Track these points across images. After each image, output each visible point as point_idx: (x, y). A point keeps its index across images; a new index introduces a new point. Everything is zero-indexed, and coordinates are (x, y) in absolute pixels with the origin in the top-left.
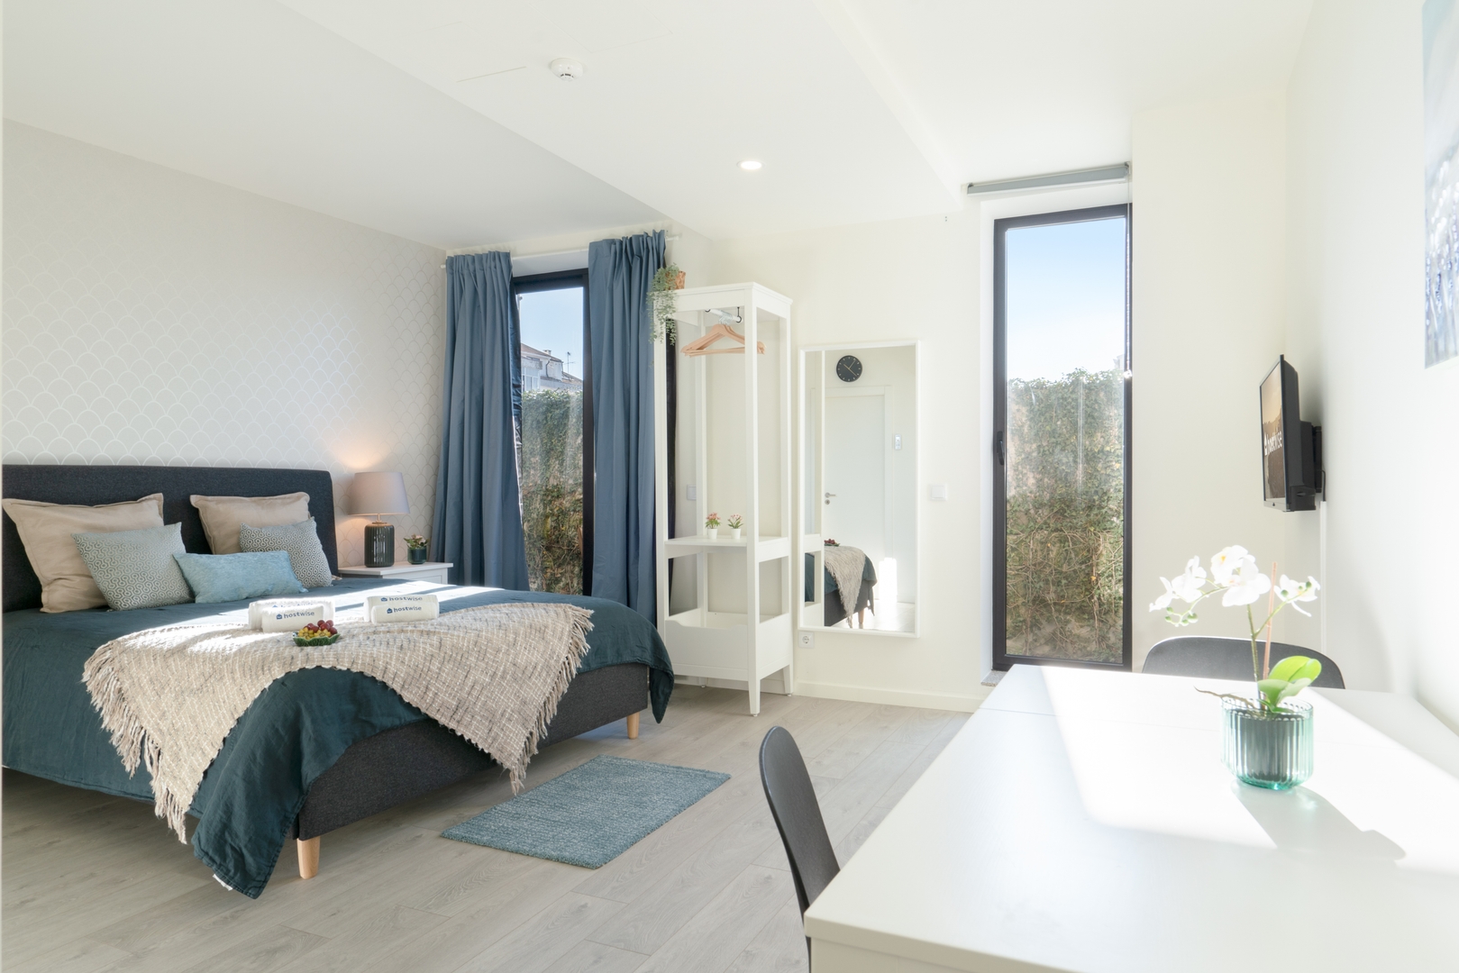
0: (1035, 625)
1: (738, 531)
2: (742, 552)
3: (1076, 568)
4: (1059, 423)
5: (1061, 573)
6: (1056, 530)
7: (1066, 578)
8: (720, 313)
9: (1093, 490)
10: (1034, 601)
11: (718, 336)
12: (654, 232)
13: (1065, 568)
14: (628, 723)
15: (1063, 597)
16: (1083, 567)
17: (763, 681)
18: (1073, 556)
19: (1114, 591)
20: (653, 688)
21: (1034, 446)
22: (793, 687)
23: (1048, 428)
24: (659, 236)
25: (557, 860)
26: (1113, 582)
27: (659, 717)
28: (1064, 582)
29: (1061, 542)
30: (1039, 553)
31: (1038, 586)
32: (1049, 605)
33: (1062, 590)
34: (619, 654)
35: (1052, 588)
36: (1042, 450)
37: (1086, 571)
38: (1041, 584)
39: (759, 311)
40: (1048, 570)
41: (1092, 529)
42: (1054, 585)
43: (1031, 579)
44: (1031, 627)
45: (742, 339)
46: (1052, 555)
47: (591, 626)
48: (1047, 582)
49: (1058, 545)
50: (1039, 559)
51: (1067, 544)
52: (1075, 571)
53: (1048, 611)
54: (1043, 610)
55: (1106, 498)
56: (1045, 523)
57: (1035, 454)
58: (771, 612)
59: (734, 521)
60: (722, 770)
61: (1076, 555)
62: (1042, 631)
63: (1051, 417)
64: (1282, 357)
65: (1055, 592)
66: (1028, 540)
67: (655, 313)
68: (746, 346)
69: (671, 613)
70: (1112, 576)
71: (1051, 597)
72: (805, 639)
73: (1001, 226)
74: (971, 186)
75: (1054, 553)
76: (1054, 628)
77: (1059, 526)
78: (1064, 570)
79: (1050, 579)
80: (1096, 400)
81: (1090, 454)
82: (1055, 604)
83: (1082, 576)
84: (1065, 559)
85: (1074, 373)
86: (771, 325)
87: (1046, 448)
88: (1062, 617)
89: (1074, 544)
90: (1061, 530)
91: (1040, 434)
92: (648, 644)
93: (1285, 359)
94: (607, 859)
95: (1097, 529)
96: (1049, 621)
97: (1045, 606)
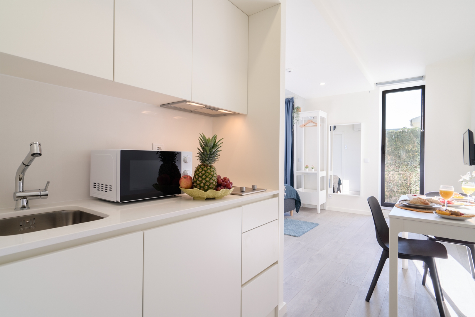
0: (390, 197)
1: (313, 169)
2: (316, 175)
3: (403, 182)
4: (398, 142)
5: (398, 183)
6: (397, 171)
7: (400, 184)
8: (310, 117)
9: (408, 161)
10: (390, 190)
11: (309, 123)
12: (291, 98)
13: (400, 182)
14: (291, 212)
15: (399, 189)
16: (405, 181)
17: (321, 205)
18: (402, 178)
19: (415, 188)
20: (296, 204)
21: (390, 148)
22: (326, 208)
23: (394, 143)
24: (292, 98)
25: (289, 235)
26: (415, 186)
27: (297, 212)
28: (399, 185)
29: (398, 174)
30: (392, 177)
31: (391, 186)
32: (394, 191)
33: (398, 188)
34: (290, 196)
35: (396, 187)
36: (392, 149)
37: (406, 183)
38: (392, 186)
39: (321, 117)
40: (394, 182)
41: (408, 171)
42: (396, 186)
43: (389, 184)
44: (389, 197)
45: (317, 124)
46: (395, 178)
47: (286, 189)
48: (394, 185)
49: (397, 175)
50: (392, 179)
51: (400, 175)
52: (403, 183)
53: (394, 193)
54: (393, 193)
55: (412, 163)
56: (393, 169)
57: (390, 151)
58: (322, 189)
59: (312, 167)
60: (317, 223)
61: (403, 178)
62: (392, 198)
63: (395, 141)
64: (469, 129)
65: (397, 188)
66: (388, 174)
67: (294, 118)
68: (318, 125)
69: (297, 189)
70: (414, 184)
71: (395, 190)
72: (330, 196)
73: (384, 93)
74: (377, 83)
75: (396, 177)
76: (396, 198)
77: (398, 170)
78: (399, 182)
79: (395, 184)
80: (409, 136)
81: (407, 151)
82: (396, 191)
83: (405, 184)
84: (400, 179)
85: (403, 129)
86: (323, 120)
87: (394, 149)
88: (399, 195)
89: (402, 175)
90: (398, 171)
91: (392, 145)
92: (296, 195)
93: (470, 130)
94: (300, 236)
95: (410, 171)
96: (395, 196)
97: (393, 192)
